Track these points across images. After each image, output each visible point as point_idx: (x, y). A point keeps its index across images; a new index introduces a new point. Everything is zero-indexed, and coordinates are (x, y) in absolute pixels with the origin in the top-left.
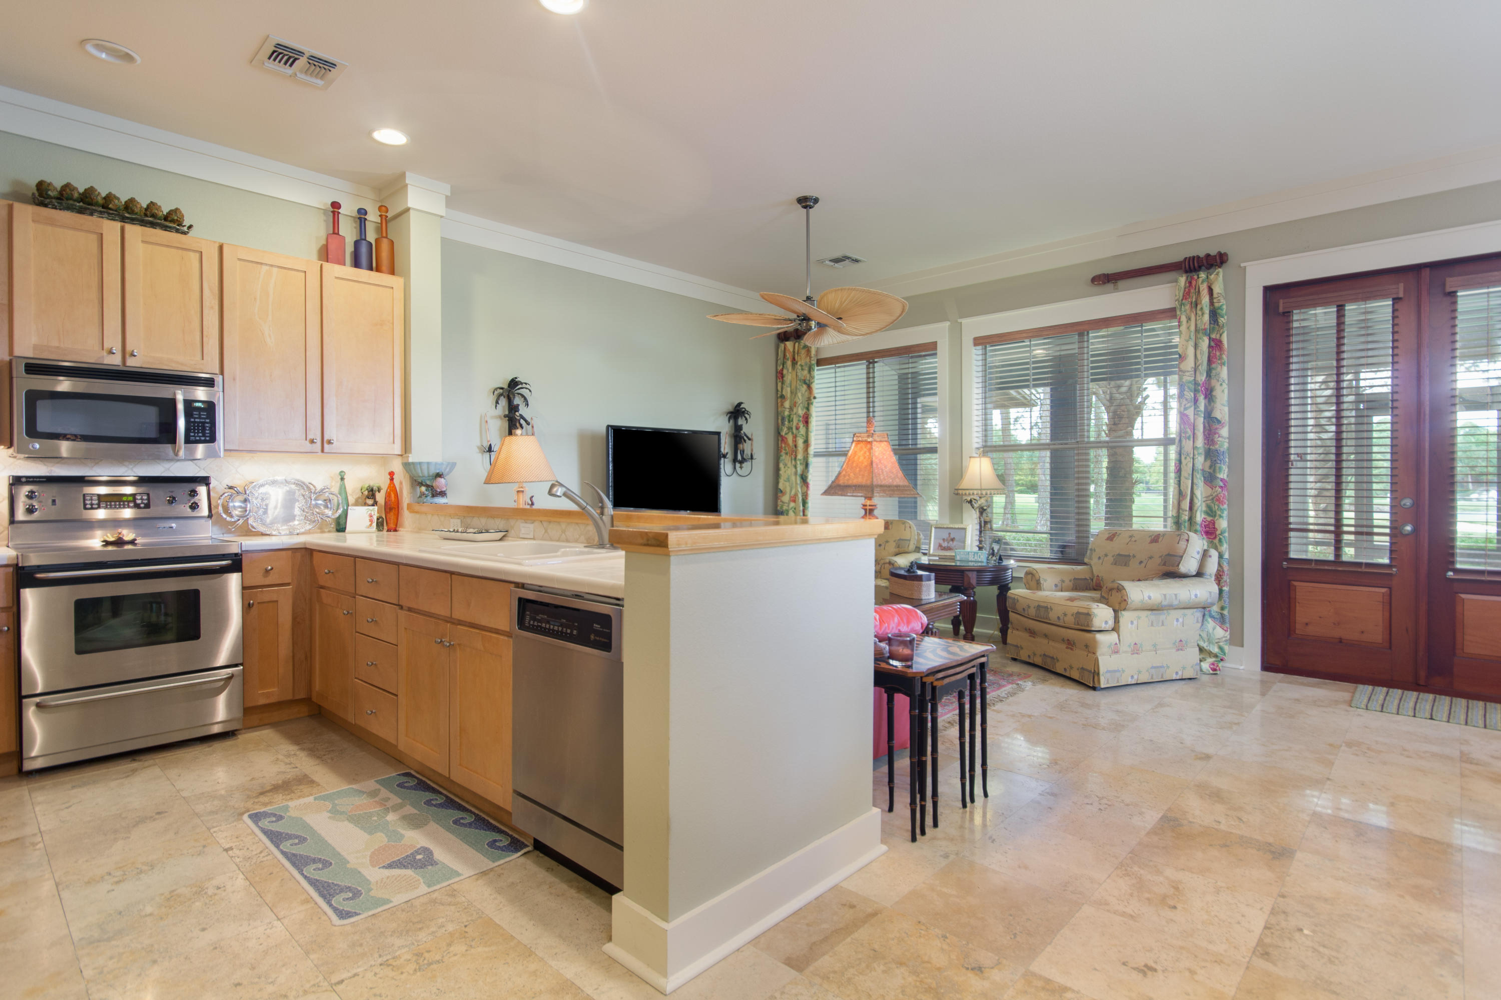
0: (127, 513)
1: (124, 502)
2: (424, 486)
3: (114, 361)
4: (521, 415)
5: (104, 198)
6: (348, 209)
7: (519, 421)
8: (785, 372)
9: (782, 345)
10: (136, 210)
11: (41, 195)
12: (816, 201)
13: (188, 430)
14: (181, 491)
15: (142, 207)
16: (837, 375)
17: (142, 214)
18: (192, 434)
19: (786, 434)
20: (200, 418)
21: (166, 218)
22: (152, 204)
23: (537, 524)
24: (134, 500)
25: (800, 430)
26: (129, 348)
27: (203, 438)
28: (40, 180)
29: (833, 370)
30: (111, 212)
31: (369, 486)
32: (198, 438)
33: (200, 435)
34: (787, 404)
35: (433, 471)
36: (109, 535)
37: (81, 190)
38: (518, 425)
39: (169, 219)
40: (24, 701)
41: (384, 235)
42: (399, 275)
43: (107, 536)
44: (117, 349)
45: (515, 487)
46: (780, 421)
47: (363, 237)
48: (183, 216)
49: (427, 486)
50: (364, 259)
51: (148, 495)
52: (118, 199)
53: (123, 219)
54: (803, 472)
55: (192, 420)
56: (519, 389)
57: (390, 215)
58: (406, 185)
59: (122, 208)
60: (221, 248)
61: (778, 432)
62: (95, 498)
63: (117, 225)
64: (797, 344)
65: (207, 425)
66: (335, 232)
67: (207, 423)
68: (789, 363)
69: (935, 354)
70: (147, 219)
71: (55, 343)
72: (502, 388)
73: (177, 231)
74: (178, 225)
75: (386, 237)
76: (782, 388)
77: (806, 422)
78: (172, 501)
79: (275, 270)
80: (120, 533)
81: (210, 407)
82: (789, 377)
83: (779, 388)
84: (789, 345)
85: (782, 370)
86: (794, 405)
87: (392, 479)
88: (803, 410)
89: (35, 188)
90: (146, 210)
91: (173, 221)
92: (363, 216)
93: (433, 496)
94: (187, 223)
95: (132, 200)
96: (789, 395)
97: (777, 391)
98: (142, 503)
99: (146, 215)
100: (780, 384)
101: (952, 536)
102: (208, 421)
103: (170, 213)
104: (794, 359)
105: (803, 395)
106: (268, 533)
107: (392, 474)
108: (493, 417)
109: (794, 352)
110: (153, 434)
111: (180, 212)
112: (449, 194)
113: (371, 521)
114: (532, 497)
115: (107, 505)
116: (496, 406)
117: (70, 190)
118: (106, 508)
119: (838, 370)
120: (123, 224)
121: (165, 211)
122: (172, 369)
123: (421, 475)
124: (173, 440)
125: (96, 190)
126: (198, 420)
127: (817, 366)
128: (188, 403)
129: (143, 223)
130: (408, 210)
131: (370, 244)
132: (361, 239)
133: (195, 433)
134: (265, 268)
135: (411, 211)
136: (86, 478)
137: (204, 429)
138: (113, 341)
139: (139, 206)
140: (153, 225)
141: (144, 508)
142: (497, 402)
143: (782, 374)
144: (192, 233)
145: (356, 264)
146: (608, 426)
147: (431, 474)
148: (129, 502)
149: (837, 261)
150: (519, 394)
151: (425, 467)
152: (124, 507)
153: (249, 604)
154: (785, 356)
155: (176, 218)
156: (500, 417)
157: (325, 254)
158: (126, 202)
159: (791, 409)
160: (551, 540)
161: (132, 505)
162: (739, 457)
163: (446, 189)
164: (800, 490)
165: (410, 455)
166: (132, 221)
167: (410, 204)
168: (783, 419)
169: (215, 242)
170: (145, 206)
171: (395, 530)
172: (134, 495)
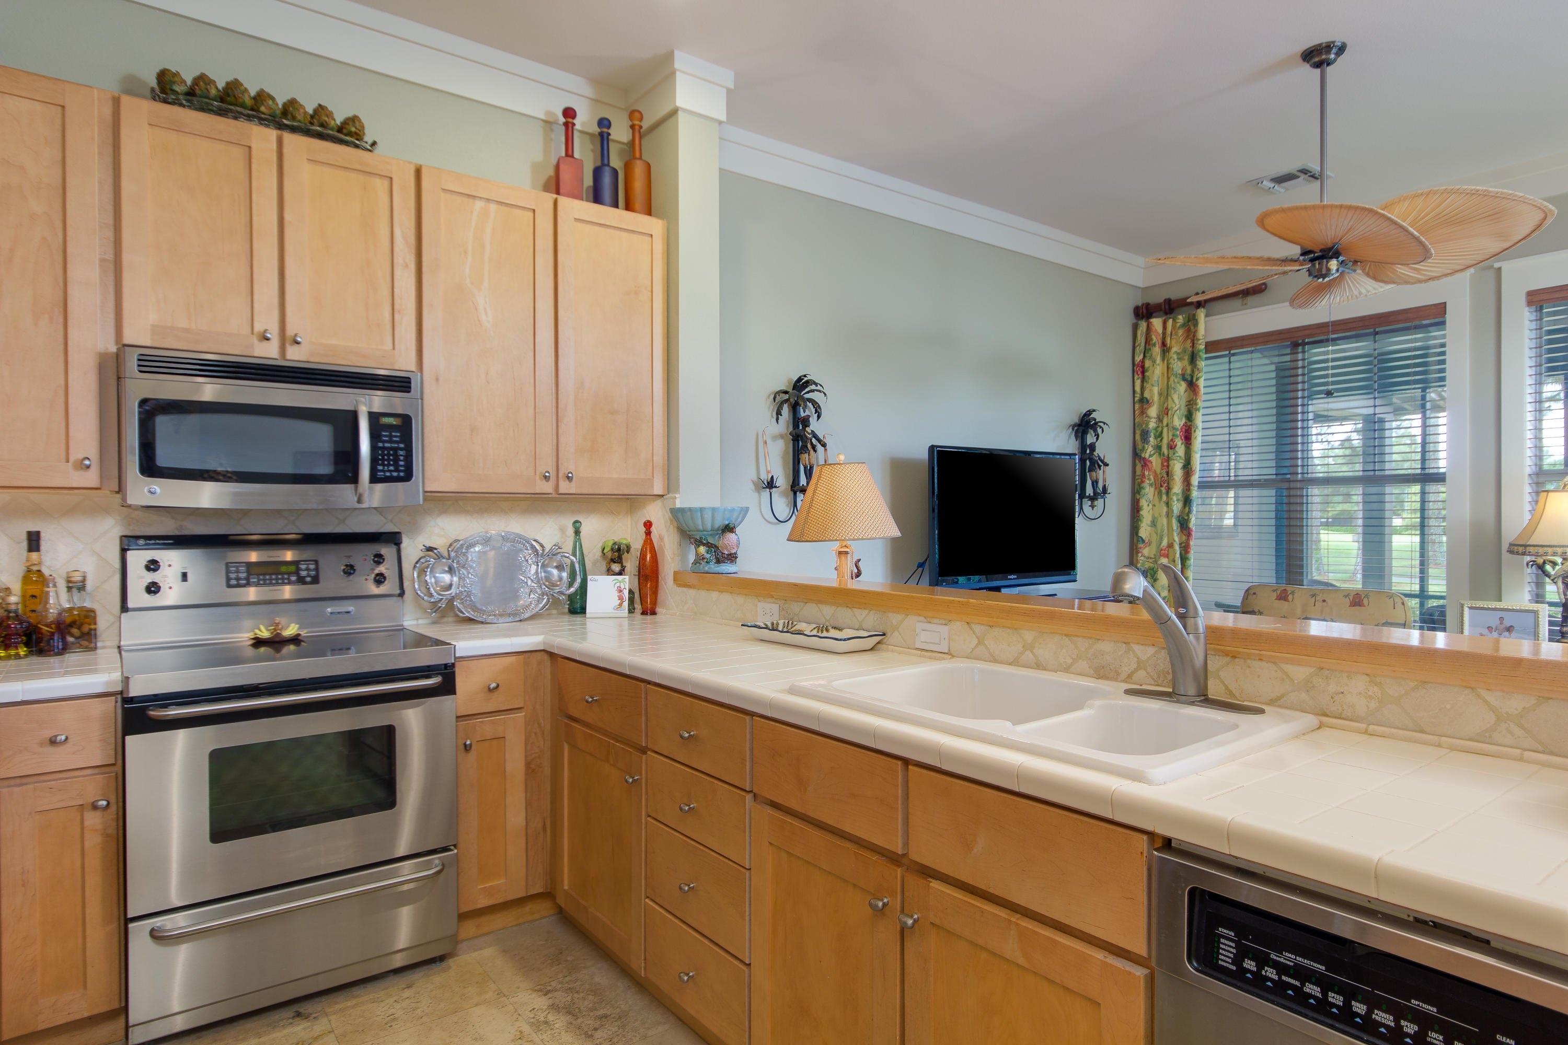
0: (287, 592)
1: (283, 574)
2: (704, 545)
3: (268, 352)
4: (812, 431)
5: (254, 98)
6: (585, 121)
7: (811, 440)
8: (1148, 363)
9: (1143, 325)
10: (299, 117)
11: (163, 91)
12: (1342, 49)
13: (374, 461)
14: (361, 555)
15: (306, 112)
16: (1232, 366)
17: (307, 122)
18: (380, 468)
19: (1150, 456)
20: (391, 442)
21: (340, 130)
22: (321, 108)
23: (957, 626)
24: (297, 572)
25: (1177, 449)
26: (290, 332)
27: (395, 474)
28: (161, 68)
29: (1226, 359)
30: (263, 116)
31: (615, 543)
32: (388, 474)
33: (392, 468)
34: (1153, 412)
35: (720, 522)
36: (262, 627)
37: (221, 85)
38: (809, 446)
39: (345, 131)
40: (131, 926)
41: (637, 155)
42: (658, 217)
43: (260, 630)
44: (274, 334)
45: (836, 546)
46: (1138, 437)
47: (606, 162)
48: (363, 127)
49: (709, 545)
50: (607, 193)
51: (316, 562)
52: (273, 99)
53: (281, 127)
54: (1182, 512)
55: (380, 445)
56: (808, 392)
57: (646, 124)
58: (673, 74)
59: (278, 112)
60: (418, 172)
61: (1136, 455)
62: (243, 569)
63: (272, 134)
64: (1170, 322)
65: (401, 453)
66: (569, 154)
67: (401, 449)
68: (1157, 350)
69: (1443, 323)
70: (313, 128)
71: (183, 323)
72: (786, 392)
73: (357, 146)
74: (357, 140)
75: (640, 158)
76: (1143, 389)
77: (1188, 438)
78: (350, 570)
79: (493, 207)
80: (277, 624)
81: (405, 424)
82: (1156, 371)
83: (1138, 389)
84: (1157, 323)
85: (1143, 361)
86: (1165, 411)
87: (648, 533)
88: (1180, 419)
89: (155, 81)
90: (312, 117)
91: (350, 134)
92: (605, 130)
93: (718, 562)
94: (369, 138)
95: (293, 102)
96: (1156, 398)
97: (1134, 392)
98: (309, 576)
99: (312, 124)
100: (1138, 383)
101: (1507, 623)
102: (402, 446)
103: (346, 122)
104: (1164, 344)
105: (1180, 398)
106: (480, 619)
107: (648, 525)
108: (774, 438)
109: (1164, 333)
110: (325, 468)
111: (360, 121)
112: (732, 86)
113: (621, 598)
114: (859, 560)
115: (259, 580)
116: (777, 419)
117: (206, 84)
118: (257, 584)
119: (1233, 359)
120: (279, 132)
121: (339, 119)
122: (350, 363)
123: (701, 528)
124: (354, 479)
125: (242, 85)
126: (387, 445)
127: (1206, 353)
128: (374, 418)
129: (308, 133)
130: (674, 112)
131: (615, 172)
132: (603, 165)
133: (383, 465)
134: (479, 204)
135: (680, 113)
136: (231, 538)
137: (396, 460)
138: (267, 321)
139: (302, 111)
140: (321, 136)
141: (312, 583)
142: (779, 413)
143: (1143, 367)
144: (378, 150)
145: (597, 198)
146: (932, 448)
147: (716, 526)
148: (289, 574)
149: (1281, 180)
150: (810, 400)
151: (708, 516)
152: (283, 584)
153: (465, 745)
154: (1148, 340)
155: (353, 129)
156: (782, 436)
157: (555, 185)
158: (285, 105)
159: (1160, 419)
160: (995, 660)
161: (294, 578)
162: (1089, 491)
163: (728, 78)
164: (1176, 539)
165: (677, 496)
166: (293, 130)
167: (679, 103)
168: (1145, 435)
169: (410, 163)
170: (311, 112)
171: (654, 613)
172: (296, 563)
